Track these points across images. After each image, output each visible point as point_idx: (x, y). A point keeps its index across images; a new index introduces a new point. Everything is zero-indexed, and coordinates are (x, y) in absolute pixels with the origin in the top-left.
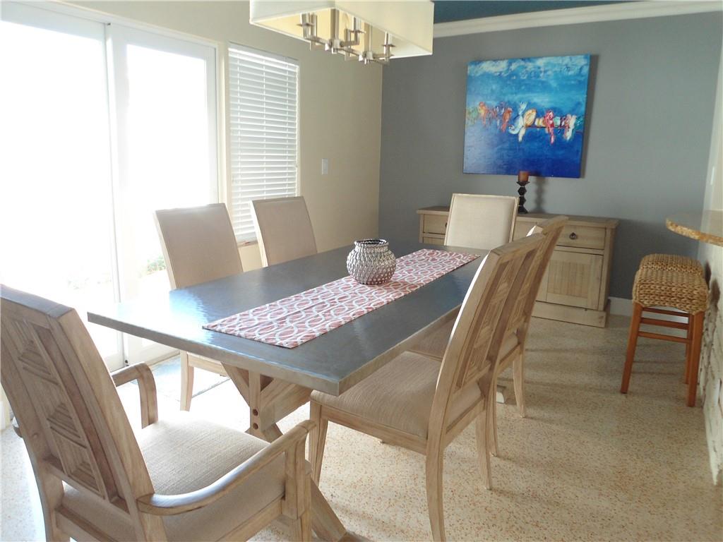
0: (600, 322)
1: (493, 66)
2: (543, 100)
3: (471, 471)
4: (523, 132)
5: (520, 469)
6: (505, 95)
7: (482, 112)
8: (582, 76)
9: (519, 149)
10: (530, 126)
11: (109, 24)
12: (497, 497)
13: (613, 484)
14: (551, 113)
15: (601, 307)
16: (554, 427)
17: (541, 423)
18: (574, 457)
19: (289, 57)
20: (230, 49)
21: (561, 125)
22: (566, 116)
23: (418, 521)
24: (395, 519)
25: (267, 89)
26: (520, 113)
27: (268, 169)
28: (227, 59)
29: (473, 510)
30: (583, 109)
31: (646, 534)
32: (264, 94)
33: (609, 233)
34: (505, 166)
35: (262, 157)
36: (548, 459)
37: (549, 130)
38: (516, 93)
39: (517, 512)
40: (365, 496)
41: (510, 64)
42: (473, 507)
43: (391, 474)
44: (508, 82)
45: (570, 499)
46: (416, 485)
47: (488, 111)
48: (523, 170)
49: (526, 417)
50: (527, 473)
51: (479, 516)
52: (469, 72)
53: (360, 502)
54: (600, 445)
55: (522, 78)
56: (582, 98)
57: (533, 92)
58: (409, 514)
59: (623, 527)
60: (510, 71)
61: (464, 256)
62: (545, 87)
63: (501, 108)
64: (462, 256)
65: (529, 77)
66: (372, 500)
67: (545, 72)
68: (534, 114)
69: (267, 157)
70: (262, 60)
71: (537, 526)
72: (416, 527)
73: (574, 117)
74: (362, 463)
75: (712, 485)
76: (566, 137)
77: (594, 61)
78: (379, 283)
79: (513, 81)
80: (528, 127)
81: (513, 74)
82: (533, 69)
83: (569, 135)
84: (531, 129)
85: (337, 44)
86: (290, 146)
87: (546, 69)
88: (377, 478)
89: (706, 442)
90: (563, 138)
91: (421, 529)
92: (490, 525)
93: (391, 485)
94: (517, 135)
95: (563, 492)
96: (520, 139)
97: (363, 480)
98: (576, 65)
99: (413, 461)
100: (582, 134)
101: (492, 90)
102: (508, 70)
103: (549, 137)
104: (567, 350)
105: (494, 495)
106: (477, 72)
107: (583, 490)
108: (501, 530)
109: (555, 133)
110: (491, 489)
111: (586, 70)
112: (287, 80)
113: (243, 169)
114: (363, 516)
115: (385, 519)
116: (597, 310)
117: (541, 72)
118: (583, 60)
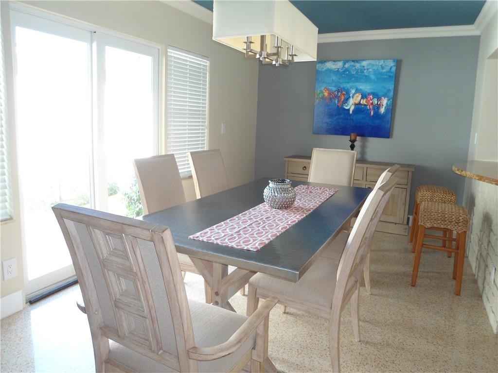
0: (405, 232)
1: (333, 64)
2: (366, 87)
3: (345, 330)
4: (352, 108)
5: (376, 328)
6: (341, 83)
7: (326, 94)
8: (391, 73)
9: (350, 119)
10: (357, 104)
11: (95, 32)
12: (365, 346)
13: (434, 335)
14: (371, 96)
15: (405, 222)
16: (390, 300)
17: (381, 297)
18: (407, 319)
19: (204, 56)
20: (168, 50)
21: (377, 103)
22: (381, 98)
23: (319, 363)
24: (304, 362)
25: (190, 76)
26: (351, 95)
27: (189, 130)
28: (167, 56)
29: (352, 355)
30: (392, 94)
31: (461, 365)
32: (188, 80)
33: (410, 174)
34: (340, 130)
35: (185, 122)
36: (391, 321)
37: (370, 107)
38: (348, 83)
39: (379, 355)
40: (281, 348)
41: (345, 64)
42: (352, 353)
43: (294, 333)
44: (343, 76)
45: (410, 345)
46: (312, 340)
47: (330, 94)
48: (353, 133)
49: (371, 294)
50: (379, 330)
51: (356, 358)
52: (317, 68)
53: (279, 351)
54: (421, 311)
55: (353, 73)
56: (391, 86)
57: (360, 82)
58: (312, 358)
59: (446, 362)
60: (344, 68)
61: (329, 190)
62: (367, 79)
63: (338, 91)
64: (328, 190)
65: (357, 73)
66: (286, 350)
67: (367, 69)
68: (361, 96)
69: (189, 122)
70: (187, 57)
71: (394, 363)
72: (319, 367)
73: (386, 99)
74: (274, 326)
75: (493, 334)
76: (381, 112)
77: (399, 63)
78: (286, 208)
79: (347, 75)
80: (356, 104)
81: (346, 70)
82: (359, 68)
83: (382, 110)
84: (357, 106)
85: (264, 54)
86: (202, 115)
87: (368, 67)
88: (286, 336)
89: (485, 307)
90: (378, 112)
91: (321, 368)
92: (365, 364)
93: (297, 341)
94: (349, 110)
95: (404, 341)
96: (351, 112)
97: (277, 337)
98: (387, 66)
99: (306, 324)
100: (392, 109)
101: (333, 80)
102: (344, 67)
103: (369, 111)
104: (387, 251)
105: (363, 345)
106: (323, 68)
107: (416, 339)
108: (372, 366)
109: (374, 109)
110: (360, 341)
111: (394, 69)
112: (202, 71)
113: (174, 130)
114: (283, 361)
115: (298, 363)
116: (403, 224)
117: (365, 69)
118: (392, 62)
